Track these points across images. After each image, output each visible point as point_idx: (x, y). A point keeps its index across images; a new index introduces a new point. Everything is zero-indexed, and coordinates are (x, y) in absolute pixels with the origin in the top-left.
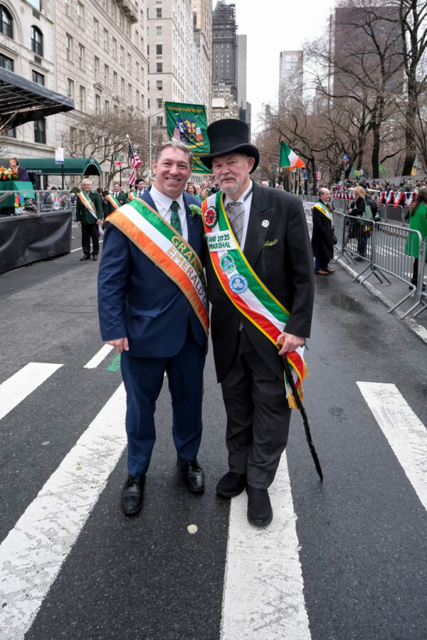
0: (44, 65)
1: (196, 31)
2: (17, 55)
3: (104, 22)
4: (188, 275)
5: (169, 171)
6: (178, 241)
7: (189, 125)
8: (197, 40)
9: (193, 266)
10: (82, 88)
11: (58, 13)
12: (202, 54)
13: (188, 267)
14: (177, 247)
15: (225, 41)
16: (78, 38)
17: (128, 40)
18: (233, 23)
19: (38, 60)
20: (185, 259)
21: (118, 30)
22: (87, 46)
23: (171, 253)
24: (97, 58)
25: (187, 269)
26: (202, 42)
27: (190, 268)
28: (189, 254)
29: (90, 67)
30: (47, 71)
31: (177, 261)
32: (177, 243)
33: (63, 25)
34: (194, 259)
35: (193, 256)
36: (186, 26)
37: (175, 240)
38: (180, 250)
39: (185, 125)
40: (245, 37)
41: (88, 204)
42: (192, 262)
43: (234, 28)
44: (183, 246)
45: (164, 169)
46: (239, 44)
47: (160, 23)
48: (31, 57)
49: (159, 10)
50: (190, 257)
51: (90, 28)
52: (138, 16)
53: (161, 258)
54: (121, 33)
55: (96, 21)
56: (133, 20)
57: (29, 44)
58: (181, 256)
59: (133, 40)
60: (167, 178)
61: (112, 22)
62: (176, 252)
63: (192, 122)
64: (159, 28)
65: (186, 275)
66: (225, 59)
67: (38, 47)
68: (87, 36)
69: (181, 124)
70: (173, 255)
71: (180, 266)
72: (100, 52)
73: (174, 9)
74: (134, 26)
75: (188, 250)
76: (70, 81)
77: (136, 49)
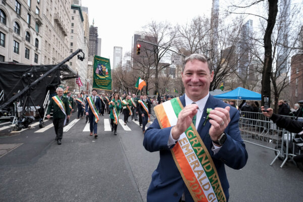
0: (38, 51)
1: (85, 37)
2: (31, 48)
3: (57, 36)
8: (85, 41)
10: (49, 59)
11: (43, 34)
12: (86, 46)
13: (195, 160)
14: (189, 140)
15: (93, 40)
16: (49, 42)
17: (64, 42)
18: (97, 34)
19: (37, 50)
20: (194, 152)
21: (61, 38)
22: (51, 44)
23: (182, 142)
24: (54, 49)
26: (86, 42)
27: (197, 161)
28: (199, 149)
29: (51, 52)
30: (39, 53)
32: (191, 137)
33: (45, 38)
36: (82, 36)
37: (190, 134)
38: (191, 143)
40: (101, 39)
41: (61, 104)
42: (200, 157)
43: (97, 35)
44: (196, 141)
46: (99, 42)
48: (35, 48)
49: (72, 30)
50: (199, 152)
51: (52, 38)
52: (67, 34)
54: (61, 40)
55: (54, 36)
56: (65, 35)
57: (34, 44)
58: (191, 148)
60: (190, 85)
61: (59, 36)
64: (72, 36)
65: (190, 166)
66: (93, 46)
67: (37, 45)
68: (51, 41)
70: (183, 145)
71: (186, 156)
72: (55, 46)
73: (78, 31)
74: (66, 37)
75: (199, 145)
76: (45, 57)
77: (66, 45)
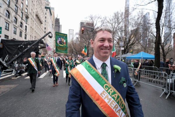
0: (27, 33)
2: (23, 31)
3: (37, 24)
4: (114, 110)
5: (103, 45)
6: (108, 87)
7: (62, 39)
8: (52, 26)
9: (118, 104)
11: (30, 23)
12: (53, 29)
13: (115, 104)
14: (107, 91)
15: (57, 26)
16: (32, 28)
18: (59, 22)
19: (26, 32)
20: (113, 99)
21: (39, 25)
22: (34, 29)
23: (103, 95)
25: (113, 106)
26: (53, 27)
27: (116, 105)
28: (115, 96)
29: (34, 33)
30: (27, 34)
31: (106, 101)
32: (107, 89)
33: (30, 25)
34: (119, 99)
35: (118, 97)
36: (51, 24)
37: (106, 86)
38: (109, 93)
39: (61, 39)
40: (61, 25)
42: (117, 101)
44: (111, 91)
45: (100, 44)
46: (60, 27)
47: (46, 23)
48: (25, 31)
49: (46, 21)
50: (116, 98)
51: (35, 25)
52: (43, 23)
53: (97, 98)
56: (42, 23)
57: (25, 29)
58: (110, 97)
59: (41, 27)
60: (102, 49)
61: (38, 24)
62: (106, 94)
63: (63, 38)
64: (45, 24)
65: (113, 110)
66: (57, 30)
68: (34, 27)
69: (60, 38)
70: (104, 96)
71: (109, 104)
72: (36, 30)
73: (49, 21)
74: (42, 25)
75: (114, 93)
76: (31, 36)
77: (42, 29)
